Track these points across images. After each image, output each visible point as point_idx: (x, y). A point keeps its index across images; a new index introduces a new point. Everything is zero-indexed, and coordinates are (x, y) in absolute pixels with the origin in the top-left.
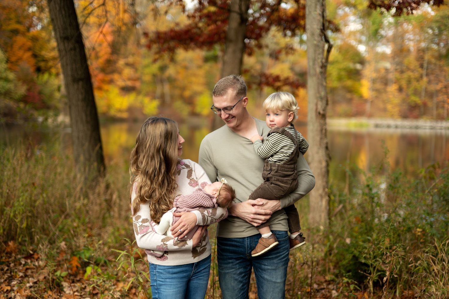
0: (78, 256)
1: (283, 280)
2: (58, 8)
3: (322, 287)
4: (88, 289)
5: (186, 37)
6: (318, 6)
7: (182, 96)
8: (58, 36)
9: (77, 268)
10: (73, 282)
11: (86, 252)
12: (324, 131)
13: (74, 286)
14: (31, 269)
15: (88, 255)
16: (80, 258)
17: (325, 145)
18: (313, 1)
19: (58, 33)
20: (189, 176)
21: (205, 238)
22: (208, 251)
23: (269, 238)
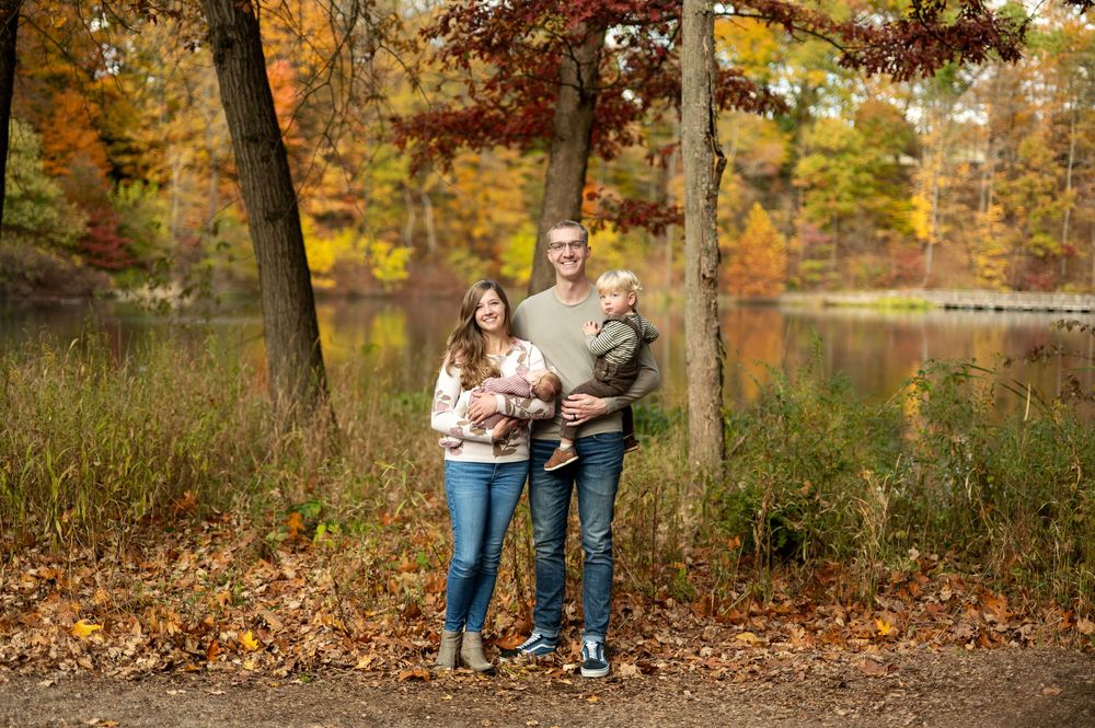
0: (301, 512)
2: (237, 84)
3: (701, 561)
4: (320, 560)
5: (477, 126)
6: (702, 95)
7: (469, 238)
8: (239, 136)
9: (299, 531)
10: (293, 552)
11: (312, 505)
12: (713, 306)
13: (297, 557)
14: (221, 536)
15: (316, 510)
16: (303, 516)
17: (715, 331)
18: (693, 85)
19: (238, 131)
20: (521, 360)
21: (515, 437)
22: (520, 454)
23: (566, 451)
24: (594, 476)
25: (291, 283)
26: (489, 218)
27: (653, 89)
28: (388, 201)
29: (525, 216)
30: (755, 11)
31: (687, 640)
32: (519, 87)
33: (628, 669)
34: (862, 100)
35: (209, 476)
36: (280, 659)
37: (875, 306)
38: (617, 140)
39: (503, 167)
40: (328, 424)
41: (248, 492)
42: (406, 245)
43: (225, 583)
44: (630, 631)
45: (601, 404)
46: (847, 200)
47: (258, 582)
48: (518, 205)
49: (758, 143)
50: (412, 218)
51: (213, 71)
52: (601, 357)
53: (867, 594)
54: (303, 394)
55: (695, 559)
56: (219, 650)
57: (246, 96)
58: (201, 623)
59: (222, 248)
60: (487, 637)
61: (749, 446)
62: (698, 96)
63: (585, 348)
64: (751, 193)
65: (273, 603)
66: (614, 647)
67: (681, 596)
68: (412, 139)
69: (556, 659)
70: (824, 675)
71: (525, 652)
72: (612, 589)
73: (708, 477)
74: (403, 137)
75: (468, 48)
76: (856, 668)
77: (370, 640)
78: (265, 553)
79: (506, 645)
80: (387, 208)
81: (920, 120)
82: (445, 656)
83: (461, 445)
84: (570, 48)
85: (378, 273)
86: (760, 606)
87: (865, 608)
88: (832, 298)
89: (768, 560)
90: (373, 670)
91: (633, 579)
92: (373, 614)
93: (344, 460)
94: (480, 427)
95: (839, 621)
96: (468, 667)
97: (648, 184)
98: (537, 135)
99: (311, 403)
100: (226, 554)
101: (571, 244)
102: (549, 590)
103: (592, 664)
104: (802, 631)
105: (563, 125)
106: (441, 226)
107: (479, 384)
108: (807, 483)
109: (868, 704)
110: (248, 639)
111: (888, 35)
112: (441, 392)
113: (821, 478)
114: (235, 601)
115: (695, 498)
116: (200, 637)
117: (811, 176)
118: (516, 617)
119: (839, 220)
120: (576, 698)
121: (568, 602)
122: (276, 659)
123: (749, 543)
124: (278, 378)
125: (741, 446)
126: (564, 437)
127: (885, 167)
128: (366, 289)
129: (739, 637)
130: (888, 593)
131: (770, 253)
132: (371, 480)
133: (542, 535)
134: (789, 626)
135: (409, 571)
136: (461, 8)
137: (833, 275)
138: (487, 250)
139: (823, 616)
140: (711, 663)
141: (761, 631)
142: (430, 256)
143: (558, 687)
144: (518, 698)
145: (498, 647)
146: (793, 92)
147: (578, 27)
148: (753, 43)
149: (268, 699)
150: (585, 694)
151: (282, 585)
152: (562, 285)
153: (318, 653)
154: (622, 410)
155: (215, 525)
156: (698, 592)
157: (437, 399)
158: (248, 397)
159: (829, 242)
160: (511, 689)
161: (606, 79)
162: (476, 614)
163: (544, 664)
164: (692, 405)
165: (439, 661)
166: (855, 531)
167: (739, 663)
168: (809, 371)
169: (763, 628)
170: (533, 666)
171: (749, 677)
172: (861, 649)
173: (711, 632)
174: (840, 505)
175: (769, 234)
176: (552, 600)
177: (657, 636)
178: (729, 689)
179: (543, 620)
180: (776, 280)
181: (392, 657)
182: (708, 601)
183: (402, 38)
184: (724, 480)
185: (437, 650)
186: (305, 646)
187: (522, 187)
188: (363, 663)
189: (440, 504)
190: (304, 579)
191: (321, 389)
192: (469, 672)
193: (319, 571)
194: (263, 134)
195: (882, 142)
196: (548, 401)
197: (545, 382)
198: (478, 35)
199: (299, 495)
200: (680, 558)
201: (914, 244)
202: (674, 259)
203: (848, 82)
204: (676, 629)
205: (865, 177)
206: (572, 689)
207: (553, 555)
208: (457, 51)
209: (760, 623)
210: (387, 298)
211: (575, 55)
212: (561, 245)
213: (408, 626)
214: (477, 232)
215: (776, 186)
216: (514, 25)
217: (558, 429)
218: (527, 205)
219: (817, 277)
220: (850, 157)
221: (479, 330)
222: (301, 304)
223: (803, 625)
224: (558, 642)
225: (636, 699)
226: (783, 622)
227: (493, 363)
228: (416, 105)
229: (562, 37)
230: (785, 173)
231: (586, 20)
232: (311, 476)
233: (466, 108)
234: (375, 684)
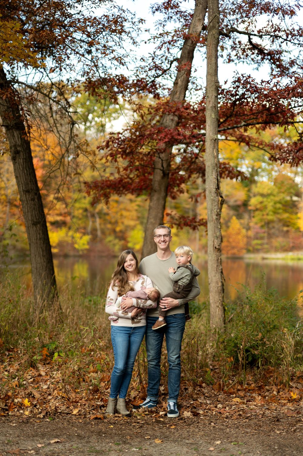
0: (47, 347)
1: (180, 339)
2: (21, 169)
3: (216, 367)
4: (56, 368)
5: (120, 186)
6: (214, 173)
7: (114, 231)
8: (22, 190)
9: (47, 355)
10: (44, 364)
11: (52, 344)
12: (219, 260)
13: (46, 367)
14: (13, 358)
15: (54, 346)
16: (48, 349)
17: (220, 271)
18: (210, 169)
19: (21, 187)
20: (143, 283)
21: (140, 316)
22: (142, 323)
23: (161, 321)
24: (173, 332)
25: (43, 251)
26: (123, 223)
27: (192, 170)
28: (80, 216)
29: (137, 222)
30: (234, 138)
31: (211, 401)
32: (137, 169)
33: (187, 414)
34: (277, 174)
35: (8, 332)
36: (40, 410)
37: (284, 259)
38: (178, 191)
39: (128, 202)
40: (58, 310)
41: (25, 339)
42: (88, 234)
43: (16, 378)
44: (187, 397)
45: (176, 302)
46: (271, 215)
47: (29, 377)
48: (135, 218)
49: (234, 192)
50: (91, 223)
51: (11, 164)
52: (176, 282)
53: (286, 381)
54: (48, 297)
55: (213, 366)
56: (14, 407)
57: (25, 174)
58: (6, 395)
59: (13, 236)
60: (127, 400)
61: (235, 319)
62: (212, 173)
63: (170, 278)
64: (232, 212)
65: (36, 386)
66: (181, 404)
67: (208, 382)
68: (93, 191)
69: (157, 410)
70: (270, 416)
71: (144, 406)
72: (180, 379)
73: (219, 332)
74: (89, 190)
75: (116, 154)
76: (283, 413)
77: (78, 402)
78: (33, 365)
79: (135, 404)
80: (80, 219)
81: (301, 182)
82: (110, 408)
83: (118, 319)
84: (159, 154)
85: (76, 246)
86: (242, 387)
87: (285, 387)
88: (266, 256)
89: (244, 367)
90: (80, 415)
91: (188, 375)
92: (79, 391)
93: (65, 325)
94: (126, 312)
95: (275, 393)
96: (120, 413)
97: (189, 209)
98: (145, 189)
99: (51, 301)
100: (16, 366)
101: (164, 236)
102: (153, 380)
103: (172, 412)
104: (260, 397)
105: (156, 185)
106: (103, 226)
107: (125, 294)
108: (260, 334)
109: (289, 428)
110: (26, 402)
111: (288, 148)
112: (109, 297)
113: (266, 332)
114: (20, 385)
115: (213, 341)
116: (6, 401)
117: (256, 205)
118: (139, 392)
119: (268, 223)
120: (166, 426)
121: (161, 385)
122: (38, 410)
123: (237, 360)
124: (37, 291)
125: (232, 318)
126: (160, 315)
127: (286, 202)
128: (72, 253)
129: (233, 400)
130: (295, 381)
131: (240, 237)
132: (77, 333)
133: (151, 357)
134: (254, 395)
135: (93, 372)
136: (114, 138)
137: (266, 246)
138: (122, 236)
139: (268, 391)
140: (222, 411)
141: (242, 397)
142: (98, 239)
143: (158, 422)
144: (141, 427)
145: (132, 404)
146: (248, 171)
147: (162, 145)
148: (232, 151)
149: (35, 428)
150: (170, 425)
151: (40, 379)
152: (160, 252)
153: (56, 408)
154: (185, 304)
155: (11, 353)
156: (215, 381)
157: (108, 300)
158: (25, 298)
159: (264, 232)
160: (138, 423)
161: (173, 166)
162: (123, 391)
163: (152, 412)
164: (211, 301)
165: (107, 411)
166: (281, 354)
167: (234, 411)
168: (260, 287)
169: (243, 396)
170: (147, 413)
171: (238, 417)
172: (285, 405)
173: (221, 398)
174: (274, 344)
175: (239, 229)
176: (155, 385)
177: (199, 399)
178: (230, 422)
179: (151, 393)
180: (242, 249)
181: (87, 409)
182: (220, 384)
183: (89, 150)
184: (225, 333)
185: (106, 406)
186: (50, 404)
187: (136, 210)
188: (75, 412)
189: (105, 344)
190: (49, 376)
191: (55, 295)
192: (120, 415)
193: (55, 373)
194: (31, 189)
195: (285, 191)
196: (154, 301)
197: (153, 293)
198: (121, 148)
199: (46, 340)
200: (207, 366)
201: (299, 233)
202: (200, 240)
203: (271, 167)
204: (207, 396)
205: (278, 206)
206: (163, 423)
207: (155, 365)
208: (112, 155)
209: (242, 394)
210: (80, 256)
211: (161, 157)
212: (160, 236)
213: (94, 396)
214: (118, 229)
215: (241, 209)
216: (136, 145)
217: (158, 312)
218: (138, 218)
219: (259, 247)
220: (272, 197)
221: (125, 271)
222: (47, 260)
223: (260, 395)
224: (157, 402)
225: (191, 427)
226: (252, 393)
227: (131, 285)
228: (93, 177)
229: (156, 149)
230: (245, 204)
231: (166, 142)
232: (51, 332)
233: (115, 178)
234: (81, 421)
